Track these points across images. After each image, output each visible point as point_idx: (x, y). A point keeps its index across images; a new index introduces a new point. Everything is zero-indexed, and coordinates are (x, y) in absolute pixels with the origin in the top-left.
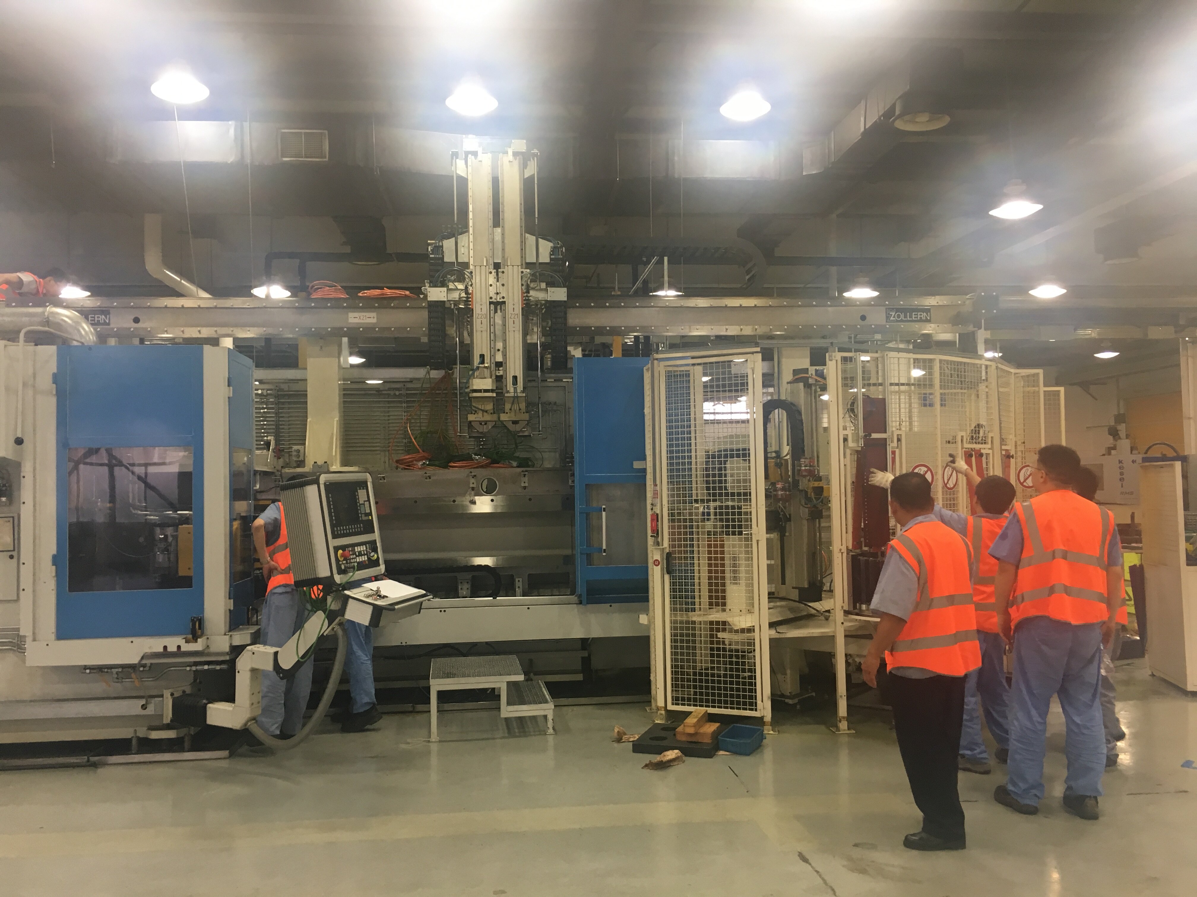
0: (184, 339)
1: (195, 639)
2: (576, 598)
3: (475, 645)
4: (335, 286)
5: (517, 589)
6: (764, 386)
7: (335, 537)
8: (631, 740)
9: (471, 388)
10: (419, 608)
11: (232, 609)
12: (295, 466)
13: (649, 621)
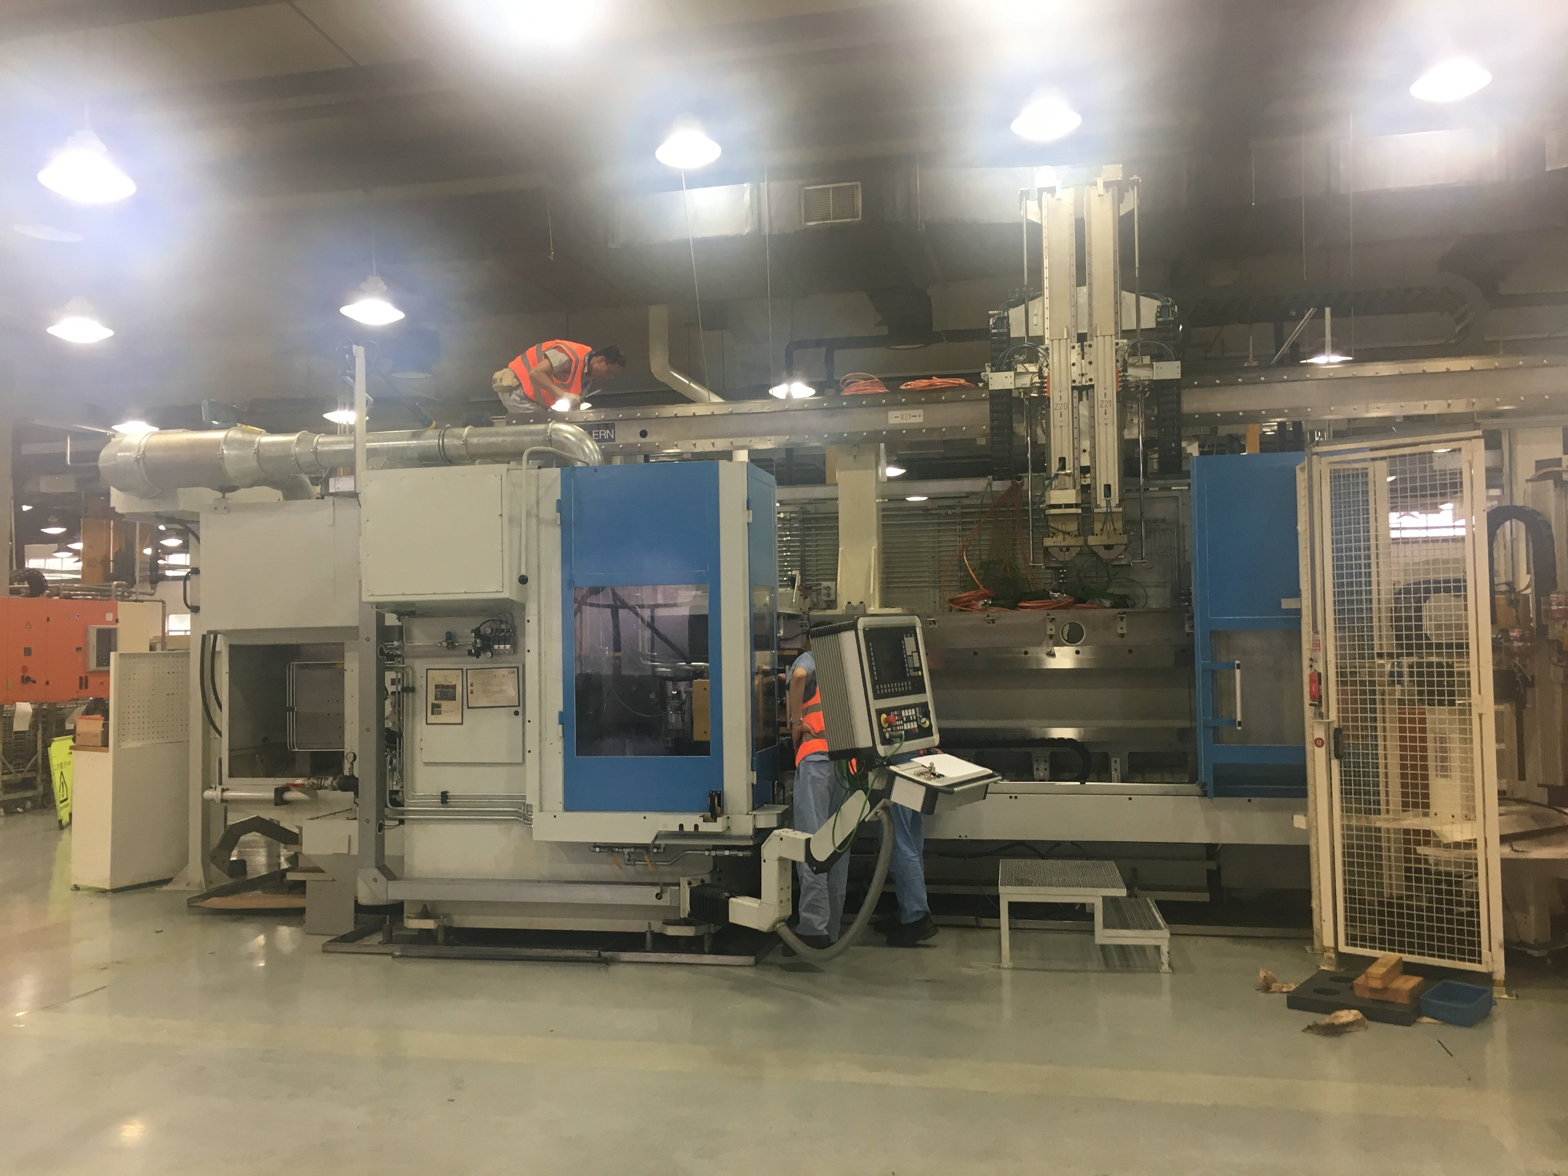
0: (693, 454)
1: (714, 818)
2: (1198, 788)
3: (1057, 844)
4: (873, 379)
5: (1113, 773)
6: (1489, 486)
7: (877, 697)
8: (1285, 990)
9: (1047, 503)
10: (984, 792)
11: (755, 782)
12: (824, 607)
13: (1308, 822)
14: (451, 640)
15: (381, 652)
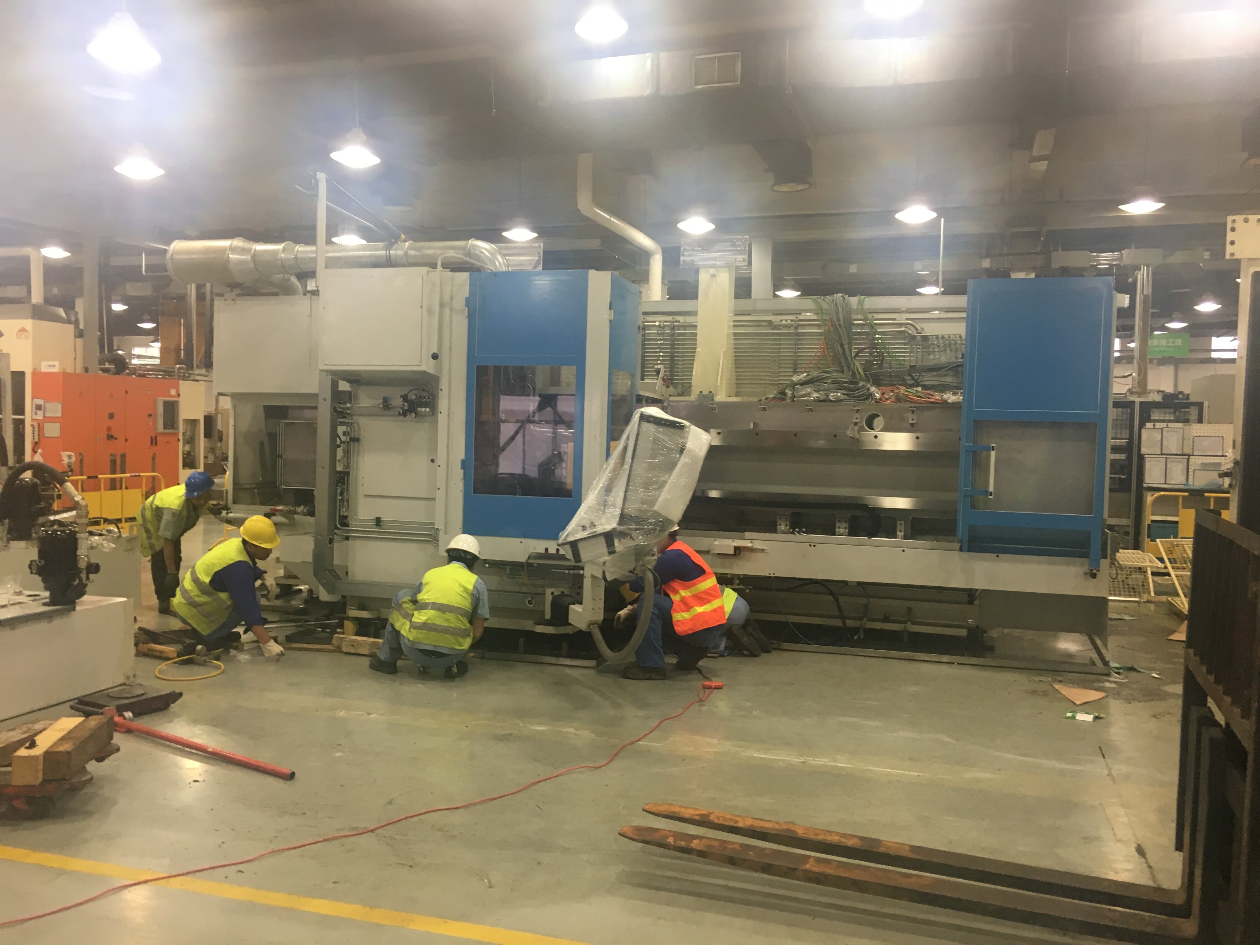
2: (956, 545)
3: (845, 583)
5: (898, 533)
14: (386, 405)
15: (335, 409)
